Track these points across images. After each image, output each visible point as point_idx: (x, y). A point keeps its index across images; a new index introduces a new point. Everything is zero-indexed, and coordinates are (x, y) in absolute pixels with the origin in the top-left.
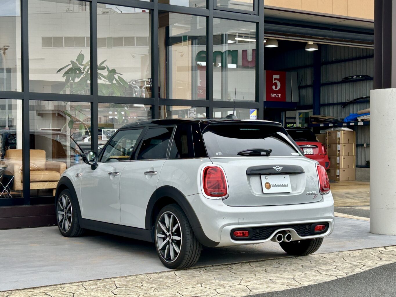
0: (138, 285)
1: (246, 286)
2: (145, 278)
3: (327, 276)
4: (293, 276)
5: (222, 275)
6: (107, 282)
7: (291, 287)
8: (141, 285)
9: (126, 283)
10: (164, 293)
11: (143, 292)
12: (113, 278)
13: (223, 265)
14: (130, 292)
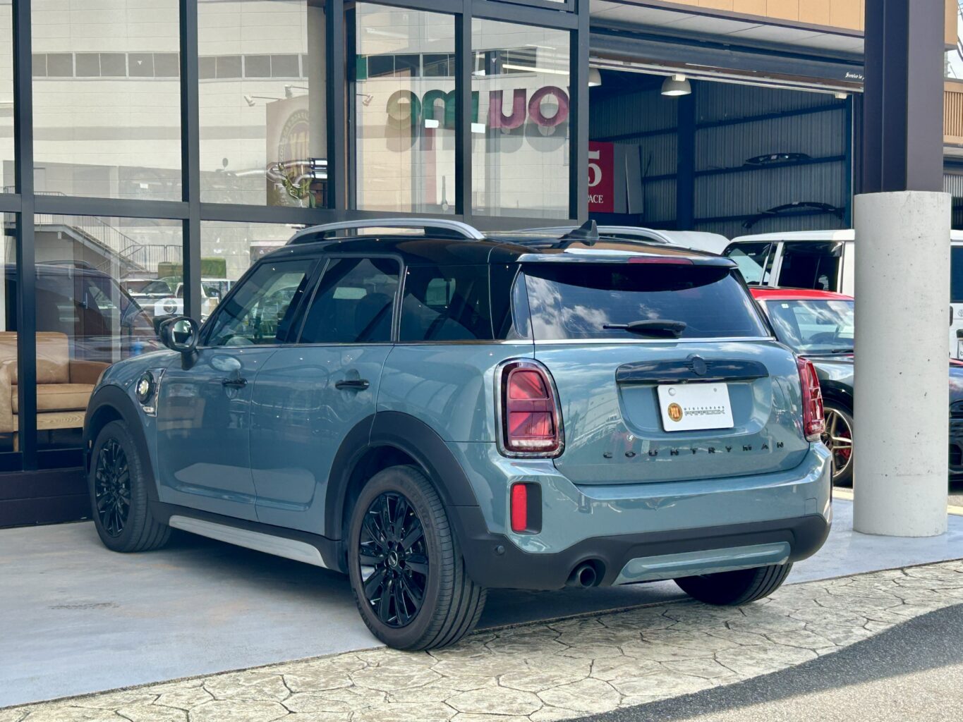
0: (341, 683)
1: (607, 682)
2: (354, 663)
3: (793, 651)
4: (713, 650)
5: (540, 652)
6: (264, 676)
7: (716, 683)
8: (350, 683)
9: (311, 679)
10: (413, 705)
11: (359, 704)
12: (274, 664)
13: (536, 623)
14: (328, 703)
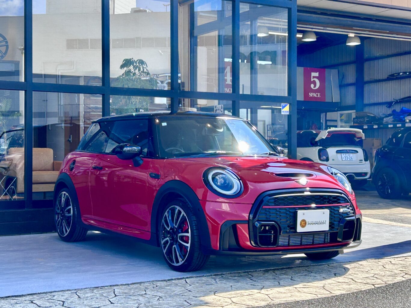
0: (141, 293)
1: (267, 295)
2: (150, 286)
3: (362, 285)
4: (324, 284)
5: (240, 283)
6: (106, 290)
7: (320, 296)
8: (145, 293)
9: (127, 291)
10: (170, 302)
11: (145, 301)
12: (112, 285)
13: (243, 272)
14: (131, 300)
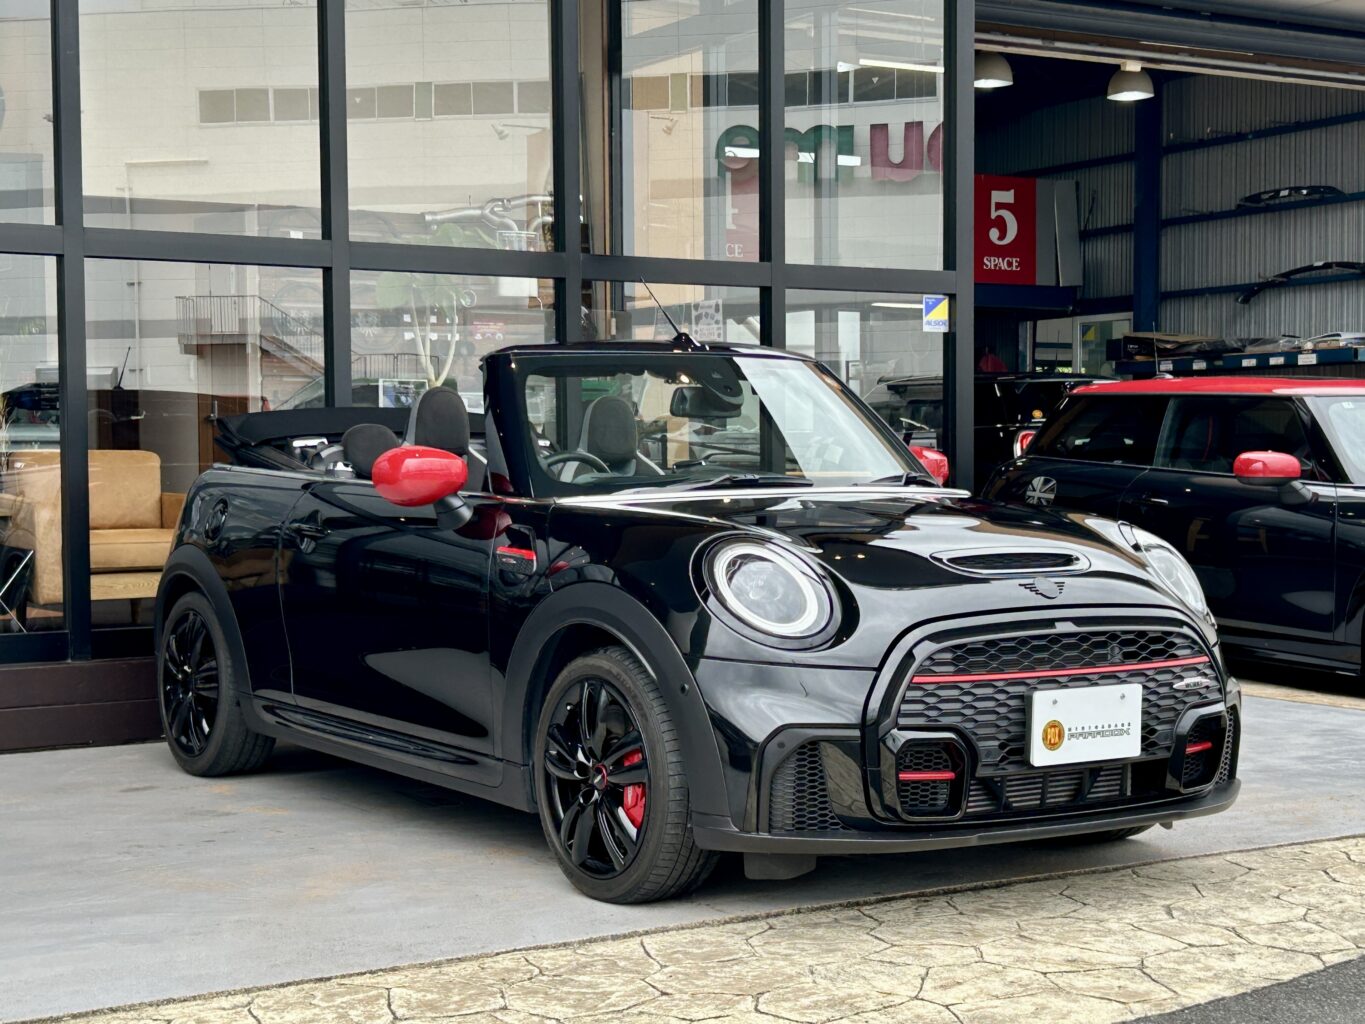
0: (485, 1004)
1: (947, 1007)
2: (517, 970)
3: (1277, 955)
4: (1138, 954)
5: (840, 954)
6: (359, 989)
8: (501, 1003)
9: (435, 996)
12: (382, 970)
13: (841, 905)
